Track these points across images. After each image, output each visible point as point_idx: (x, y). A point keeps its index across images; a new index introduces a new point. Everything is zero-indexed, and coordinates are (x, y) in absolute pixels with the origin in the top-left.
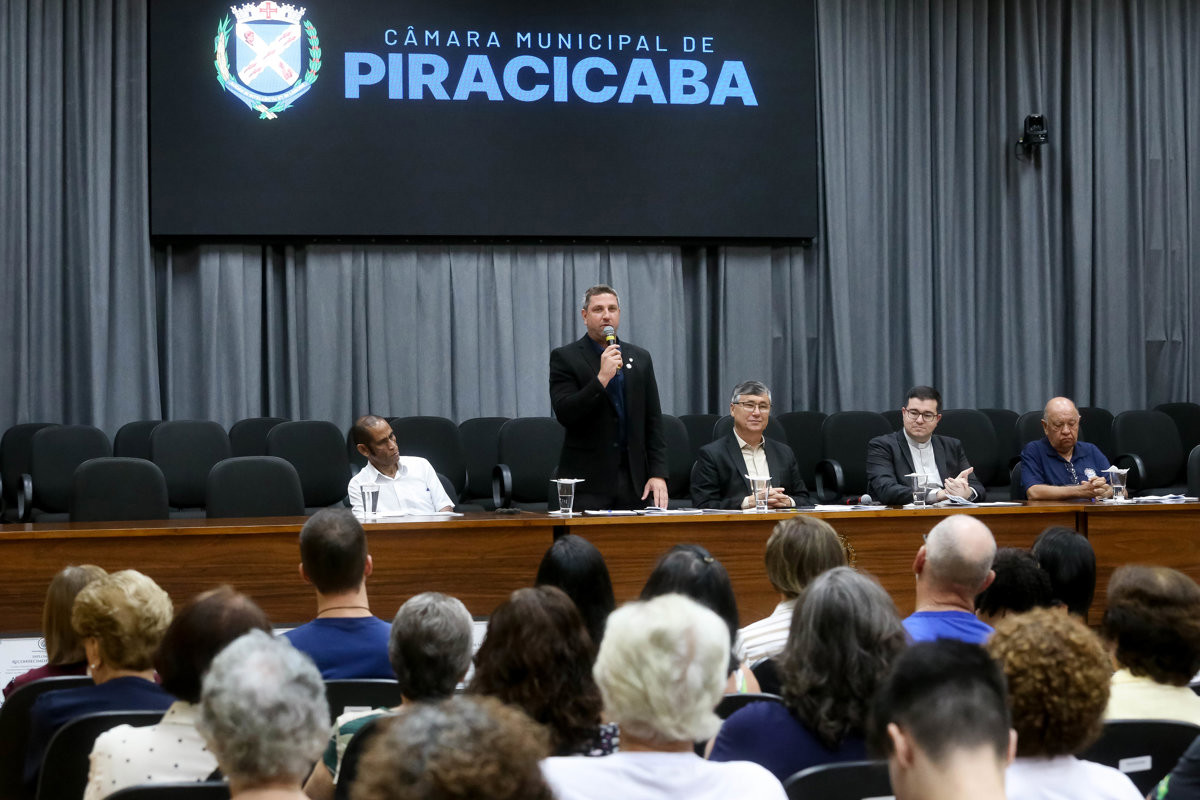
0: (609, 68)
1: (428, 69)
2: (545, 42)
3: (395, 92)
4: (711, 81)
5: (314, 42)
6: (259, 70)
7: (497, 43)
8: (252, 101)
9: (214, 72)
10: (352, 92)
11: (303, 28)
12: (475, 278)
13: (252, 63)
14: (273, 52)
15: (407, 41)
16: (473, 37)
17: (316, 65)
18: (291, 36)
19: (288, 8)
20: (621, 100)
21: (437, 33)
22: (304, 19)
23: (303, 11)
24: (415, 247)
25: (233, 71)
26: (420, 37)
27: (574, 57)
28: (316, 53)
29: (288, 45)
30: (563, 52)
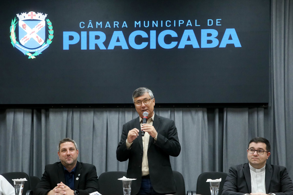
0: (174, 34)
1: (97, 37)
2: (146, 25)
3: (84, 47)
4: (220, 37)
5: (51, 27)
6: (28, 39)
7: (126, 26)
8: (26, 52)
9: (10, 40)
10: (66, 47)
11: (46, 22)
12: (117, 121)
13: (25, 36)
14: (34, 32)
15: (89, 26)
16: (116, 24)
17: (51, 37)
18: (41, 25)
19: (40, 14)
20: (179, 47)
21: (101, 23)
22: (46, 18)
23: (46, 15)
24: (93, 109)
25: (17, 40)
26: (94, 25)
27: (159, 30)
28: (51, 32)
29: (40, 29)
30: (155, 28)
